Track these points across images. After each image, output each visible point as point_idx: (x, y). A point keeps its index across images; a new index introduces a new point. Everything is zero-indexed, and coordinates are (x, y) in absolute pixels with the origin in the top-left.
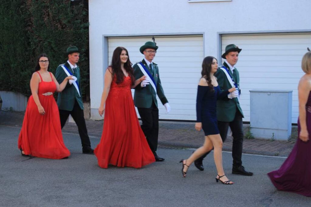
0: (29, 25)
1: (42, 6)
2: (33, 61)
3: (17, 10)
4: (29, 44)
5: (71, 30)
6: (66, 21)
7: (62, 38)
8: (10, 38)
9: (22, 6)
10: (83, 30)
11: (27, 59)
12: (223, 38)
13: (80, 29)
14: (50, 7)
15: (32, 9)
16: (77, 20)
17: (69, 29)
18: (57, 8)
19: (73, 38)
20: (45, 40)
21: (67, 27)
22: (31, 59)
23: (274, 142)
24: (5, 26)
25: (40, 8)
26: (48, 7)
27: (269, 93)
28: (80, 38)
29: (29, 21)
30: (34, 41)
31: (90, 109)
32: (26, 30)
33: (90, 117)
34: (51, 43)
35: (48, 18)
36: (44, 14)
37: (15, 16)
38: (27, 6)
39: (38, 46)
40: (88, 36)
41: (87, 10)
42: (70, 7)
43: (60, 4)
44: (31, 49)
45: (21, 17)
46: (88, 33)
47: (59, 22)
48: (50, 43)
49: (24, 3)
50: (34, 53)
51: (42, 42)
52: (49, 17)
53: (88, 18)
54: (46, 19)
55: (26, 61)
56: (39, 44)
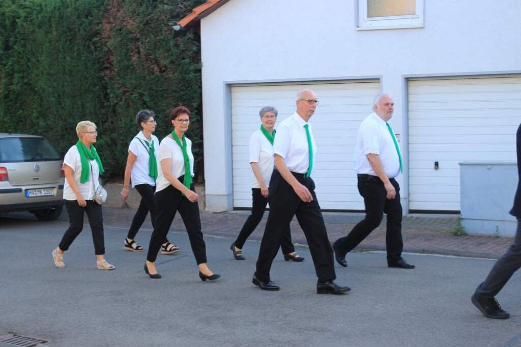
0: (106, 68)
1: (129, 39)
2: (112, 123)
3: (87, 45)
4: (106, 96)
5: (176, 74)
6: (167, 61)
7: (160, 87)
8: (75, 88)
9: (95, 39)
10: (193, 74)
11: (103, 120)
12: (411, 83)
13: (189, 73)
14: (140, 39)
15: (111, 43)
16: (183, 58)
17: (171, 72)
18: (152, 42)
19: (179, 86)
20: (133, 91)
21: (169, 69)
22: (110, 120)
23: (498, 240)
24: (66, 70)
25: (125, 41)
26: (138, 40)
27: (489, 167)
28: (189, 87)
29: (106, 62)
30: (114, 93)
31: (204, 196)
32: (102, 75)
33: (205, 208)
34: (144, 95)
35: (139, 57)
36: (132, 52)
37: (83, 54)
38: (104, 38)
39: (121, 100)
40: (201, 83)
41: (198, 44)
42: (173, 40)
43: (157, 34)
44: (110, 104)
45: (93, 55)
46: (201, 79)
47: (155, 62)
48: (141, 95)
49: (99, 33)
50: (114, 111)
51: (128, 94)
52: (139, 54)
53: (200, 56)
54: (134, 58)
55: (101, 123)
56: (124, 97)
